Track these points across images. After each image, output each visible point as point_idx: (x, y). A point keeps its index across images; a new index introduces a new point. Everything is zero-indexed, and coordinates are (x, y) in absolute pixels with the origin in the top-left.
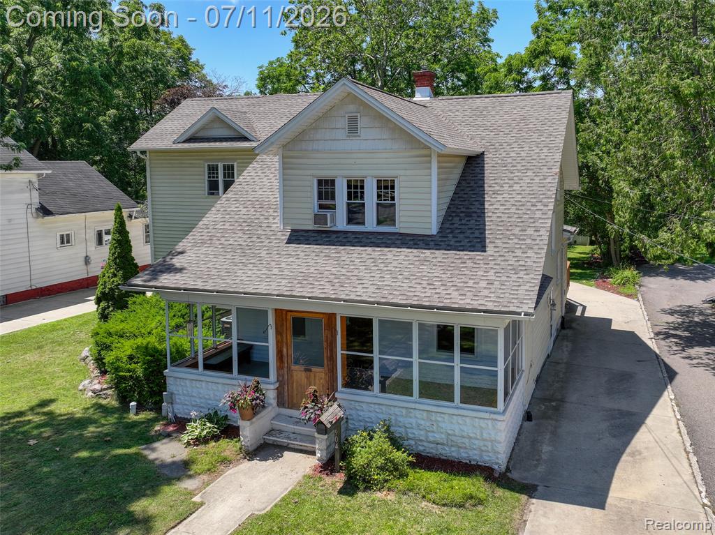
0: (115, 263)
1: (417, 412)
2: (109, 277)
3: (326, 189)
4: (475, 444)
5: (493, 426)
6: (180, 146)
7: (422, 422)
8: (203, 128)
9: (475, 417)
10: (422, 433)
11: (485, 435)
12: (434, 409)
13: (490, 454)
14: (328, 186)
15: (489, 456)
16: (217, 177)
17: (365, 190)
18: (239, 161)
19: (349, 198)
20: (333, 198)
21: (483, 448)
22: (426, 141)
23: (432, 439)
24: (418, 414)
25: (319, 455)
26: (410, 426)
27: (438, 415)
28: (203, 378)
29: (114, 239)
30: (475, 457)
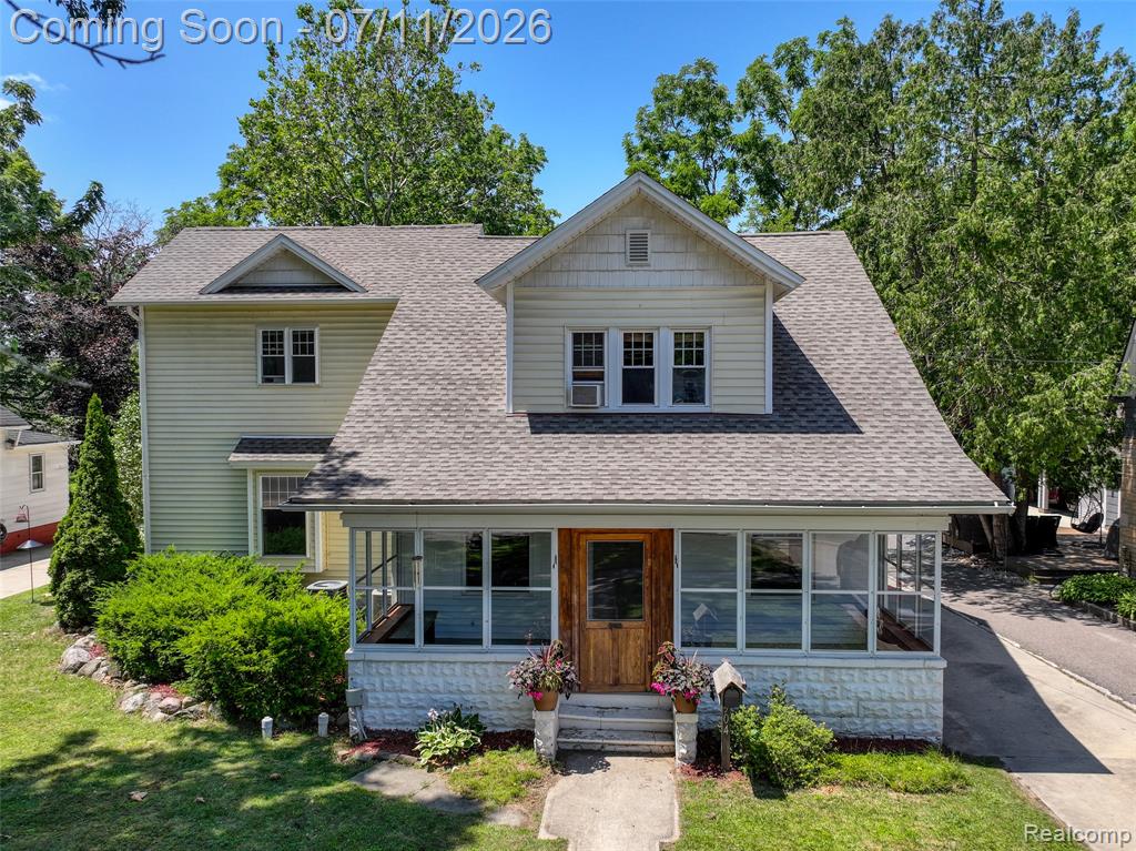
0: (94, 502)
1: (810, 671)
2: (82, 527)
3: (587, 348)
4: (902, 709)
5: (929, 678)
6: (215, 298)
7: (819, 686)
8: (255, 270)
9: (901, 669)
10: (817, 702)
11: (917, 694)
12: (839, 663)
13: (924, 721)
14: (591, 343)
15: (923, 725)
16: (282, 352)
17: (655, 349)
18: (321, 325)
19: (627, 362)
20: (600, 362)
21: (914, 714)
22: (772, 270)
23: (833, 710)
24: (811, 674)
25: (684, 751)
26: (799, 694)
27: (843, 671)
28: (426, 657)
29: (91, 460)
30: (902, 729)
